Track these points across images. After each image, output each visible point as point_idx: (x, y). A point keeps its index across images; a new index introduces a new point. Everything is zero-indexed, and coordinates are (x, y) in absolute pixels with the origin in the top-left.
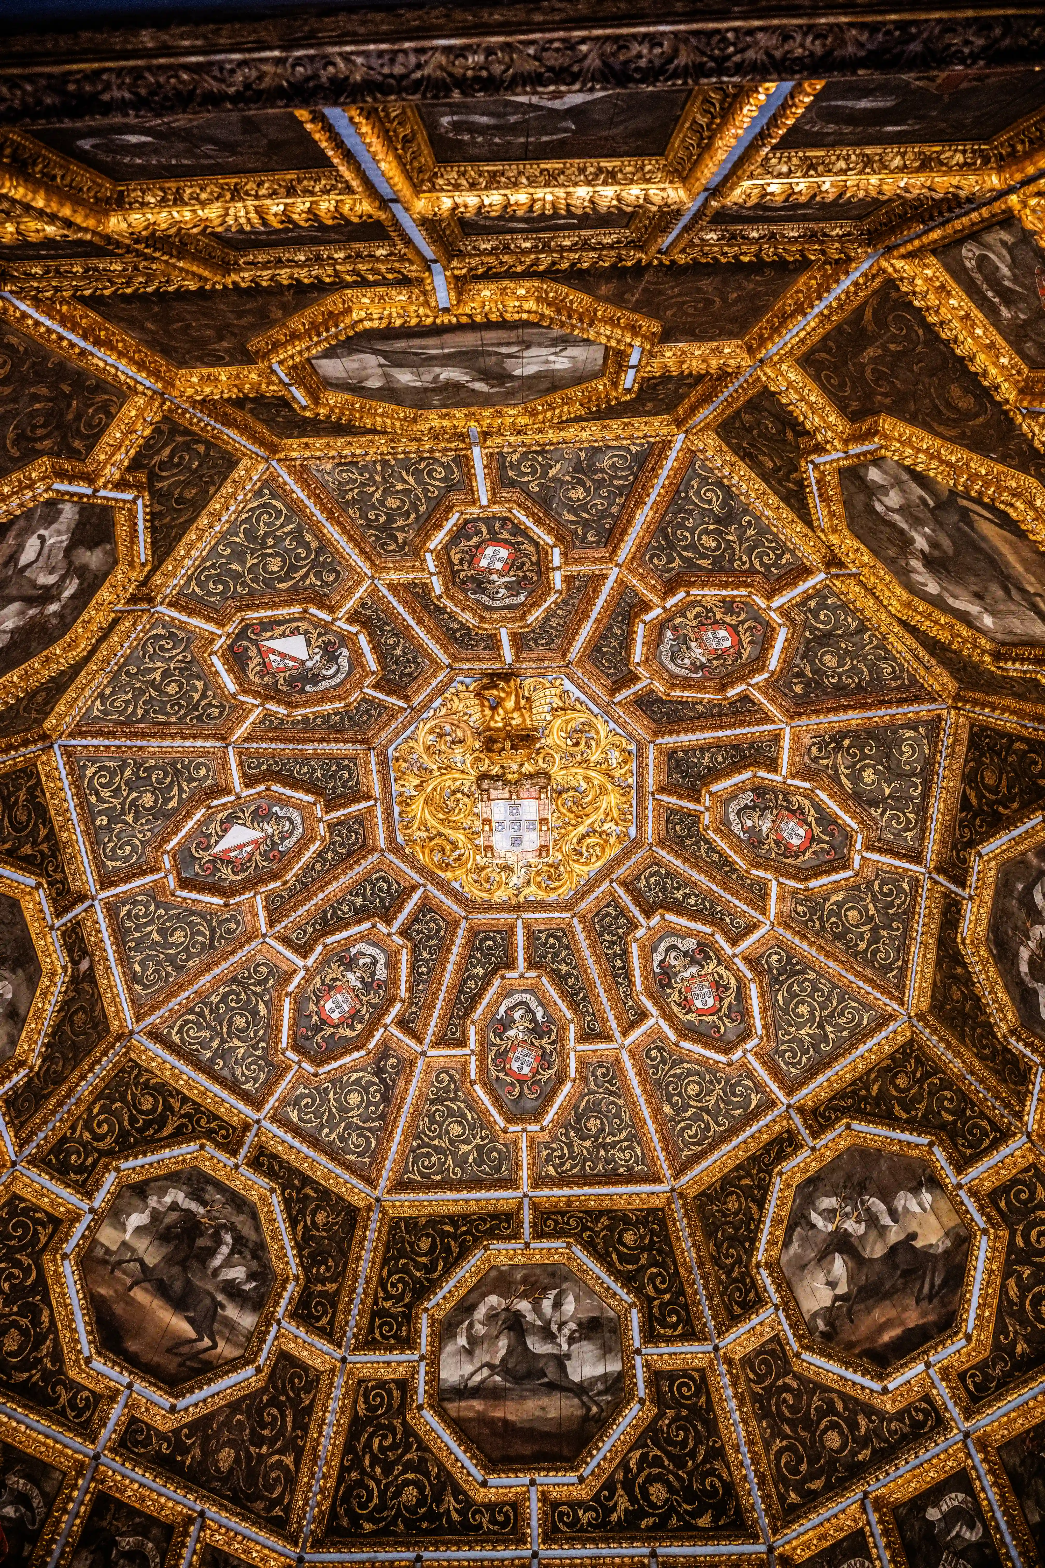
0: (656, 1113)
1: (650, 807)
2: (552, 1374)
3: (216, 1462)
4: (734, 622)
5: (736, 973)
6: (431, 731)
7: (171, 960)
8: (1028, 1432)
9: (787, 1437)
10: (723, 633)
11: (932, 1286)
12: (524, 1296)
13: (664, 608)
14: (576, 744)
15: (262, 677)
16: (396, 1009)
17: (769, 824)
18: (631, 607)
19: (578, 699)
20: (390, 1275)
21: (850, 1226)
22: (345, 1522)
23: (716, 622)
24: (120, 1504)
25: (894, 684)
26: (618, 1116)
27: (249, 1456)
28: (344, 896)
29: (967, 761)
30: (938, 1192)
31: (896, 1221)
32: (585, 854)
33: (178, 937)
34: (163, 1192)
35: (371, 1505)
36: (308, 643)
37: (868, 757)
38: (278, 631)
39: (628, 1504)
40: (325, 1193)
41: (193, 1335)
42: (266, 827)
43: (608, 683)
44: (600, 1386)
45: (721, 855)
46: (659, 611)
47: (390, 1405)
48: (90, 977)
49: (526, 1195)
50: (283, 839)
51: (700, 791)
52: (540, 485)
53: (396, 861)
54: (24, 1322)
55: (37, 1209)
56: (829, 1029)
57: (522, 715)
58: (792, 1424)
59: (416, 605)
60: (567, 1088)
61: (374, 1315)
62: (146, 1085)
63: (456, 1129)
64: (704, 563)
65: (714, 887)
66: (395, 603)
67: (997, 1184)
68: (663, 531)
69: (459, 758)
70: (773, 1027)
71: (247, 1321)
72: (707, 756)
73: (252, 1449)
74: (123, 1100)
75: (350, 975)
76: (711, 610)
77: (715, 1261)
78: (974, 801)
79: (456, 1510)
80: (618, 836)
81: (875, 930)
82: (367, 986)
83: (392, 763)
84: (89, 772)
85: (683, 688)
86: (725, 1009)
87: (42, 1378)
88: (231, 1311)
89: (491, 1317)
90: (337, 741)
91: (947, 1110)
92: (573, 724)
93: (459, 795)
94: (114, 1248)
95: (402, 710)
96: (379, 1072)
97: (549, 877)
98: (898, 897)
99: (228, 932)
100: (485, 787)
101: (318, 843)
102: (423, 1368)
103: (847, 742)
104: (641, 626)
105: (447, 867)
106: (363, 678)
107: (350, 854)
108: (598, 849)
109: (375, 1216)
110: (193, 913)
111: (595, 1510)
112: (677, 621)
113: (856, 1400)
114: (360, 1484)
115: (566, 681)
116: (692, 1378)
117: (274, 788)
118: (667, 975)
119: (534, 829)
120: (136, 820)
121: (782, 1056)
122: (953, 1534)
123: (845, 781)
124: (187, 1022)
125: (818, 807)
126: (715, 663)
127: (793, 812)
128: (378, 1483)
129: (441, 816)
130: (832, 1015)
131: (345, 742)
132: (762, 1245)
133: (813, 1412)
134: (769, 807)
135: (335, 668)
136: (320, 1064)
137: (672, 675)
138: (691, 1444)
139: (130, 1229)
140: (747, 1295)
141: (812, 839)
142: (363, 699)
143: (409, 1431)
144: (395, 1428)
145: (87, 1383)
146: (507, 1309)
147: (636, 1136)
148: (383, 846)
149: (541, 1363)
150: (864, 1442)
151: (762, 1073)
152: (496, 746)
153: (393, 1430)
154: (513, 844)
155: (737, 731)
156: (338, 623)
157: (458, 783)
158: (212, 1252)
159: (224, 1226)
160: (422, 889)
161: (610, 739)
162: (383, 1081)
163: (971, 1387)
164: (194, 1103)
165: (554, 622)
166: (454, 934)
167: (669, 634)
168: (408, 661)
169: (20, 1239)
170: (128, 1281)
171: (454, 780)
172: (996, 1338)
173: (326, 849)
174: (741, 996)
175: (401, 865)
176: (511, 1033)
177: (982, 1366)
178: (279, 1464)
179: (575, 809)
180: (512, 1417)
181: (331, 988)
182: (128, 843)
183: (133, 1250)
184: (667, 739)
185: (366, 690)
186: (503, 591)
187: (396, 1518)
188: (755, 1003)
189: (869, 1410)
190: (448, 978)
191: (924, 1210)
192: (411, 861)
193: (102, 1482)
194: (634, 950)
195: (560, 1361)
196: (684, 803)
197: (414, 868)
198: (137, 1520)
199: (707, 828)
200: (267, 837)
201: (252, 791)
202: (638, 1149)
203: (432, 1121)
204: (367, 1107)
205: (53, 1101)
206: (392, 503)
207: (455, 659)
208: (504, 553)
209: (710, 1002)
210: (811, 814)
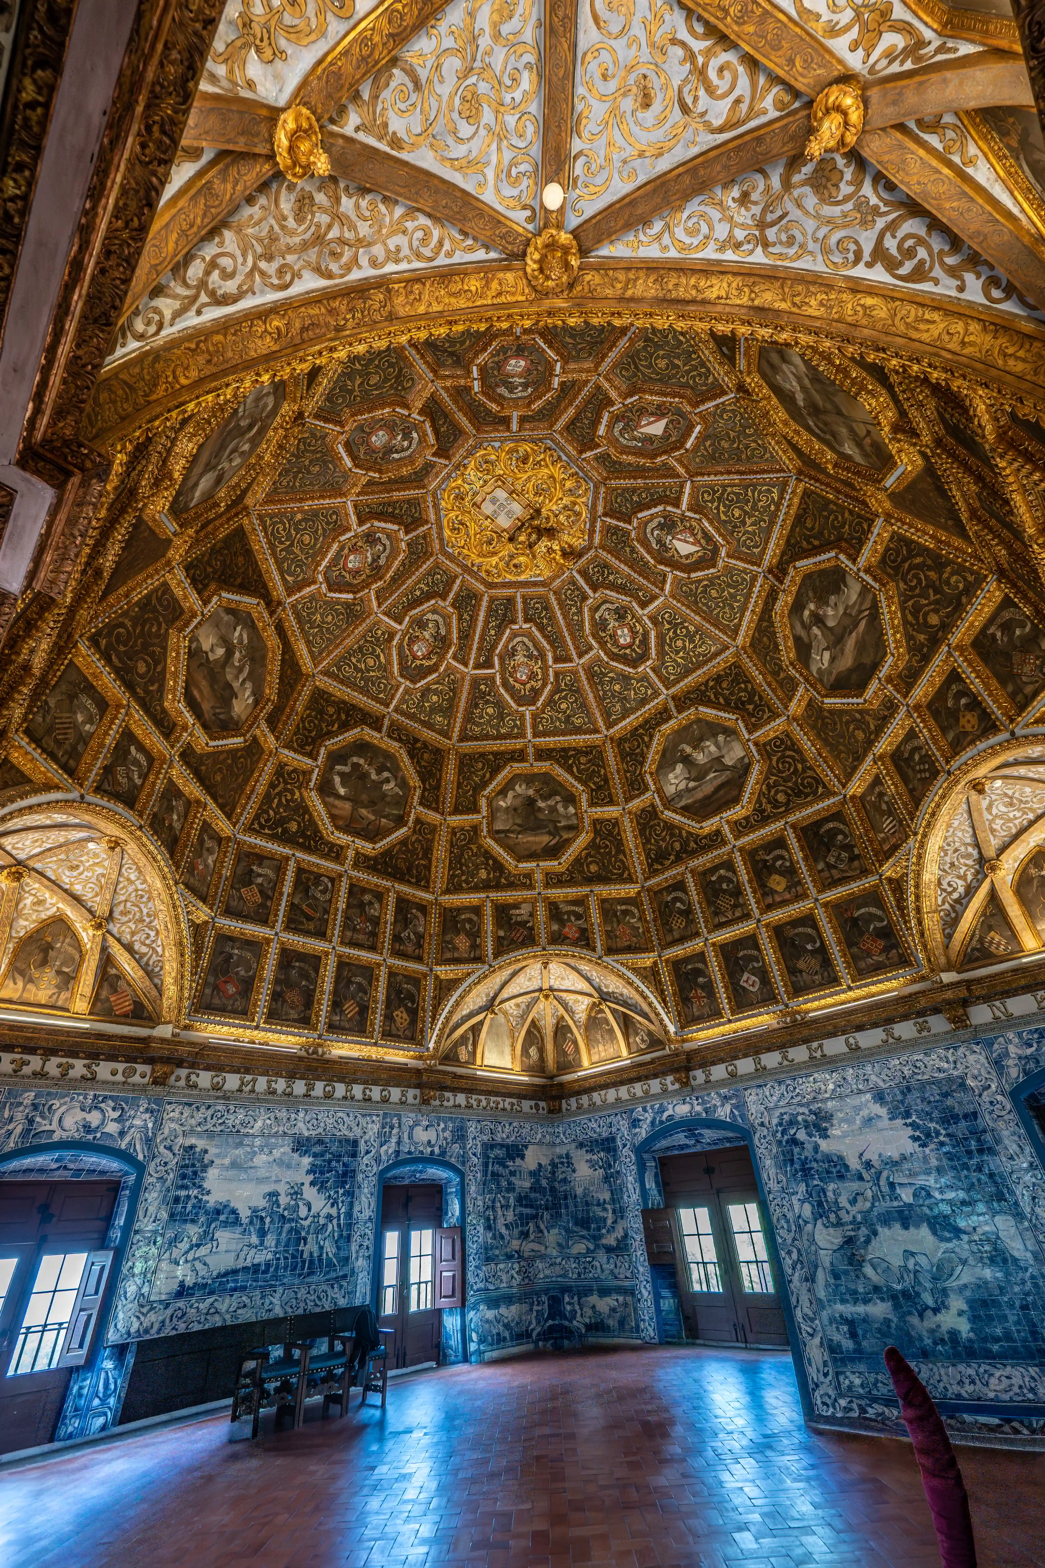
16: (477, 389)
17: (427, 636)
25: (469, 727)
29: (432, 746)
33: (662, 364)
37: (443, 701)
50: (625, 429)
56: (316, 630)
64: (557, 697)
67: (261, 740)
78: (418, 746)
81: (361, 670)
99: (627, 370)
103: (452, 695)
113: (165, 680)
118: (373, 542)
120: (726, 432)
123: (437, 687)
126: (513, 662)
127: (430, 654)
130: (323, 633)
133: (152, 648)
135: (655, 536)
141: (415, 657)
150: (146, 691)
163: (187, 752)
167: (536, 653)
172: (208, 758)
176: (400, 437)
177: (196, 754)
188: (345, 596)
189: (161, 690)
194: (396, 527)
196: (453, 593)
200: (636, 430)
206: (679, 643)
207: (597, 555)
208: (622, 641)
209: (350, 565)
210: (426, 663)
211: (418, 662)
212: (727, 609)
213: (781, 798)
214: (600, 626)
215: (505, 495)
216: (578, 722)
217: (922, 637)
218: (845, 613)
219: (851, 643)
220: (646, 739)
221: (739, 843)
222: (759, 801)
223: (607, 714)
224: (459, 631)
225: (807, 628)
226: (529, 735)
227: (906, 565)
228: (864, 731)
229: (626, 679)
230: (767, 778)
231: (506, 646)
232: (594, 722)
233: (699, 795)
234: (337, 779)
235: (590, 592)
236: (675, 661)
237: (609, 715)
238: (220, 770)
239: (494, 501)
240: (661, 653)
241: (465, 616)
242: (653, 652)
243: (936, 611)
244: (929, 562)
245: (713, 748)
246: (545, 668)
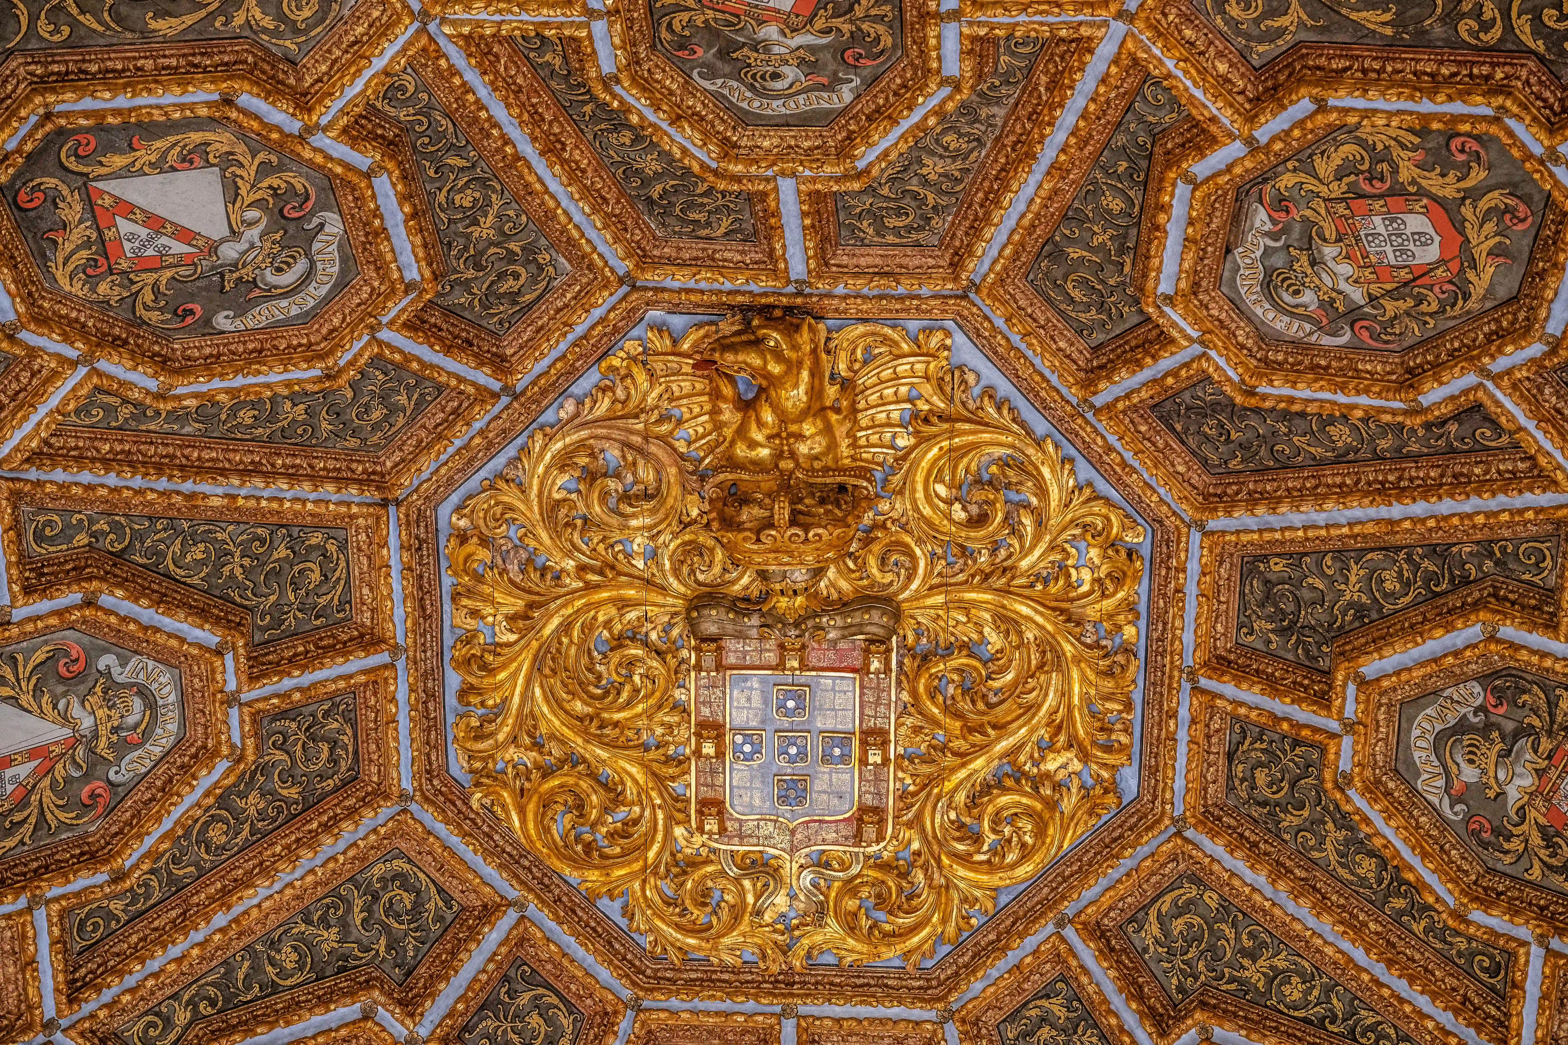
1: (1184, 713)
4: (1449, 192)
6: (564, 462)
10: (1416, 223)
13: (1250, 141)
14: (979, 521)
15: (92, 281)
17: (1528, 781)
18: (1157, 135)
19: (989, 392)
23: (1398, 191)
28: (286, 926)
32: (990, 838)
36: (232, 193)
38: (145, 156)
42: (76, 711)
43: (1079, 351)
45: (1383, 864)
46: (1236, 149)
50: (122, 747)
51: (1328, 674)
53: (440, 828)
57: (828, 430)
59: (542, 100)
64: (1371, 17)
65: (1359, 955)
66: (483, 92)
69: (639, 543)
72: (1356, 573)
76: (1385, 156)
80: (1086, 792)
83: (447, 546)
85: (1293, 374)
90: (293, 476)
92: (970, 463)
93: (636, 651)
95: (485, 396)
97: (881, 900)
100: (712, 629)
101: (222, 766)
104: (1182, 189)
105: (589, 854)
106: (378, 299)
108: (1027, 825)
112: (1287, 180)
115: (959, 338)
117: (105, 600)
119: (845, 758)
126: (1392, 306)
129: (578, 707)
131: (316, 479)
134: (1528, 731)
135: (301, 265)
137: (1264, 337)
142: (377, 361)
148: (407, 785)
152: (749, 514)
154: (783, 799)
155: (1446, 506)
156: (320, 140)
157: (632, 615)
160: (512, 915)
161: (1077, 509)
165: (933, 168)
167: (1261, 218)
168: (511, 257)
171: (623, 604)
173: (248, 781)
175: (455, 841)
179: (965, 705)
184: (1241, 518)
185: (384, 335)
186: (790, 72)
192: (484, 831)
196: (1280, 706)
197: (492, 852)
199: (1344, 782)
200: (73, 743)
201: (43, 606)
207: (644, 260)
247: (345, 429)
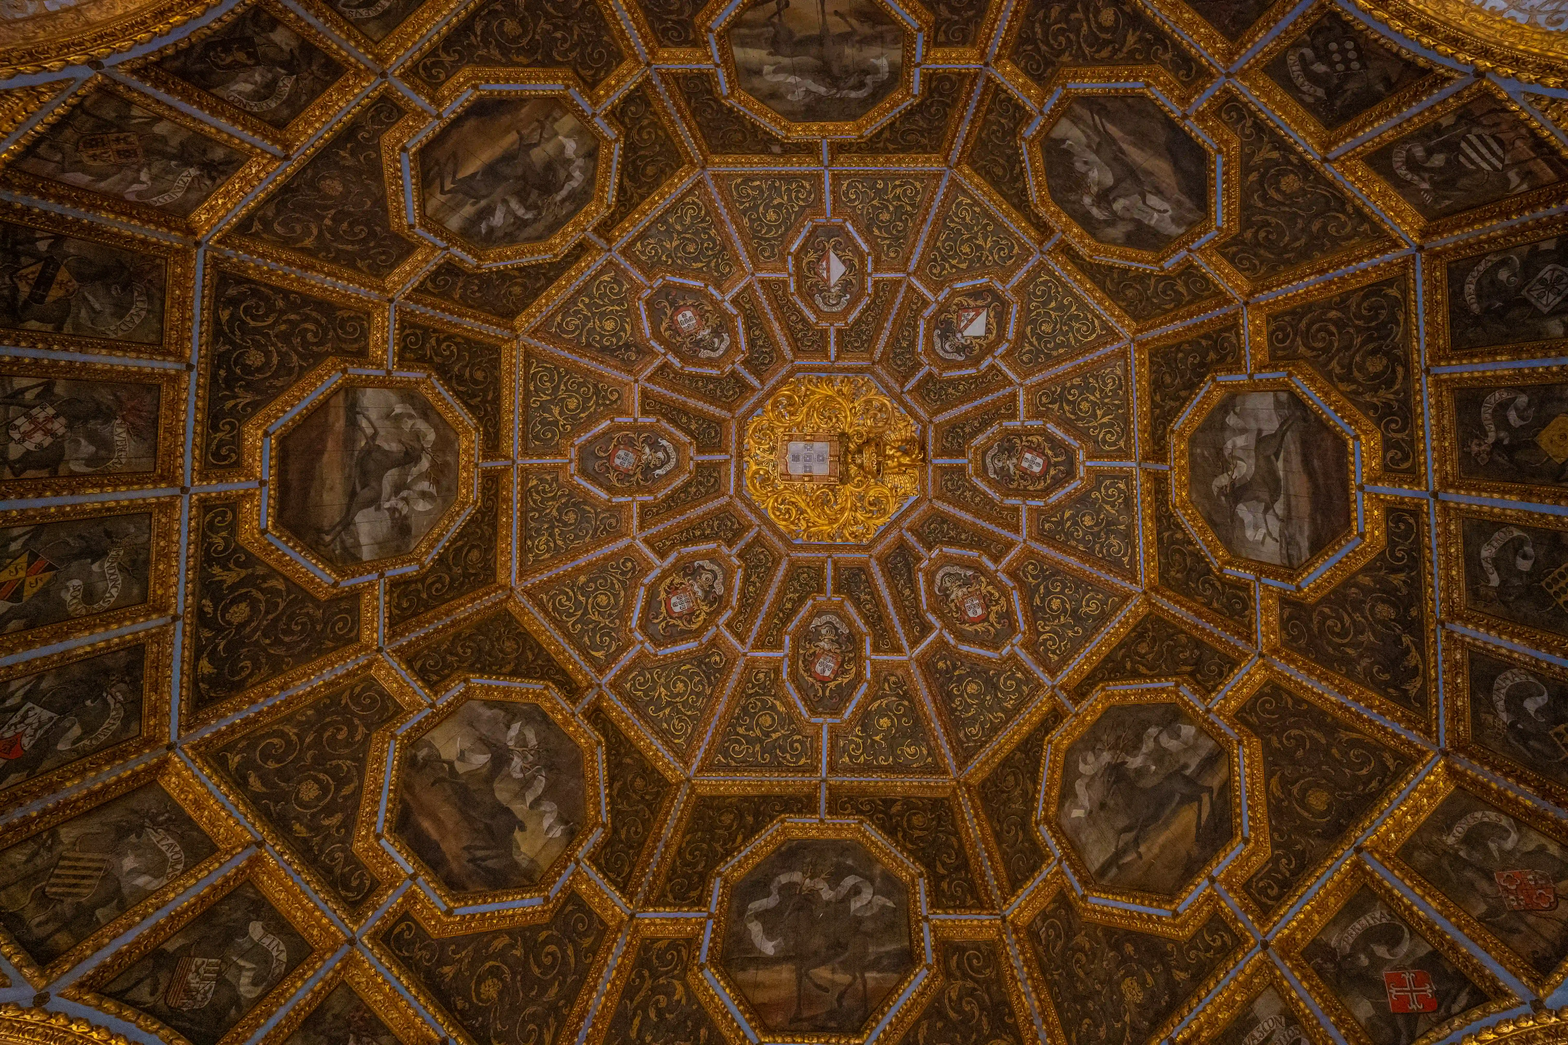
0: (579, 570)
1: (820, 555)
2: (365, 494)
3: (332, 179)
5: (704, 628)
7: (755, 207)
8: (369, 1010)
9: (301, 739)
11: (484, 859)
12: (433, 464)
13: (996, 571)
14: (869, 503)
15: (958, 305)
16: (676, 363)
17: (826, 647)
18: (987, 547)
19: (902, 505)
20: (456, 344)
21: (517, 762)
22: (232, 292)
23: (987, 607)
24: (326, 86)
25: (961, 735)
26: (577, 537)
27: (326, 208)
28: (767, 333)
29: (920, 798)
30: (564, 841)
31: (531, 807)
32: (782, 507)
33: (771, 215)
34: (583, 170)
35: (248, 319)
36: (976, 338)
37: (899, 721)
38: (992, 320)
39: (229, 582)
40: (536, 294)
41: (460, 176)
43: (918, 526)
44: (349, 541)
46: (993, 568)
47: (345, 341)
48: (766, 151)
49: (514, 462)
50: (824, 298)
51: (841, 592)
52: (1097, 499)
54: (524, 42)
55: (607, 73)
56: (667, 711)
57: (894, 468)
58: (317, 742)
59: (994, 408)
60: (603, 495)
61: (426, 330)
62: (662, 171)
63: (572, 404)
64: (1037, 601)
65: (766, 606)
66: (996, 395)
67: (584, 897)
68: (1057, 573)
69: (862, 422)
70: (665, 665)
71: (454, 223)
72: (869, 597)
73: (333, 212)
74: (660, 154)
75: (708, 331)
77: (457, 636)
78: (894, 810)
79: (236, 405)
80: (796, 531)
81: (759, 740)
82: (698, 343)
83: (861, 376)
84: (918, 185)
85: (927, 581)
86: (672, 621)
87: (470, 45)
88: (468, 210)
89: (417, 436)
90: (887, 343)
91: (628, 832)
92: (885, 502)
93: (834, 420)
94: (556, 126)
95: (903, 388)
96: (627, 346)
97: (763, 480)
98: (792, 756)
99: (764, 250)
101: (814, 321)
102: (381, 373)
103: (906, 703)
104: (976, 554)
105: (775, 405)
106: (938, 367)
107: (796, 340)
109: (506, 334)
110: (787, 230)
111: (226, 549)
112: (983, 579)
113: (357, 807)
114: (270, 310)
115: (916, 498)
116: (350, 631)
117: (867, 299)
118: (694, 572)
119: (805, 471)
120: (873, 206)
121: (640, 674)
122: (242, 963)
123: (876, 704)
124: (700, 210)
125: (853, 686)
126: (952, 605)
127: (842, 665)
128: (271, 326)
129: (818, 406)
130: (679, 712)
131: (885, 348)
132: (485, 681)
133: (334, 762)
135: (950, 350)
136: (647, 303)
137: (934, 574)
138: (286, 639)
139: (565, 141)
140: (433, 673)
141: (824, 681)
142: (920, 365)
143: (318, 359)
144: (323, 344)
145: (454, 81)
146: (423, 449)
147: (557, 554)
148: (798, 363)
149: (373, 484)
150: (315, 828)
151: (626, 659)
153: (321, 343)
154: (793, 456)
155: (895, 620)
156: (990, 359)
157: (843, 420)
158: (523, 201)
159: (540, 214)
160: (761, 387)
161: (872, 527)
162: (619, 348)
163: (396, 931)
164: (638, 204)
166: (722, 408)
167: (970, 573)
169: (591, 55)
170: (525, 132)
171: (846, 418)
172: (453, 940)
173: (808, 326)
174: (685, 635)
175: (781, 374)
176: (647, 450)
177: (422, 935)
178: (307, 232)
179: (819, 500)
180: (326, 458)
181: (701, 316)
182: (857, 198)
183: (548, 140)
184: (876, 567)
185: (927, 367)
187: (232, 343)
188: (683, 647)
189: (349, 825)
190: (692, 402)
191: (547, 832)
192: (783, 382)
193: (357, 75)
194: (712, 545)
195: (374, 502)
196: (829, 581)
197: (778, 383)
198: (304, 98)
199: (814, 599)
200: (829, 288)
201: (870, 284)
202: (547, 556)
203: (580, 385)
204: (600, 334)
205: (683, 105)
206: (1085, 406)
207: (936, 426)
208: (1036, 469)
209: (677, 609)
210: (844, 680)
211: (832, 685)
212: (1076, 325)
213: (1375, 365)
214: (1004, 482)
215: (801, 445)
216: (1092, 608)
217: (1131, 39)
218: (1097, 152)
219: (1136, 156)
220: (1179, 536)
221: (1433, 481)
222: (1365, 408)
223: (1114, 564)
224: (866, 618)
225: (1114, 220)
226: (1045, 678)
227: (1044, 48)
228: (1284, 173)
229: (1082, 500)
230: (1329, 376)
231: (930, 593)
232: (1112, 591)
233: (1303, 506)
234: (755, 928)
235: (961, 461)
236: (1102, 425)
237: (1118, 563)
238: (495, 972)
239: (796, 458)
240: (1082, 435)
241: (863, 596)
242: (1070, 440)
243: (1097, 11)
244: (1041, 14)
245: (1240, 441)
246: (993, 581)
247: (896, 355)
